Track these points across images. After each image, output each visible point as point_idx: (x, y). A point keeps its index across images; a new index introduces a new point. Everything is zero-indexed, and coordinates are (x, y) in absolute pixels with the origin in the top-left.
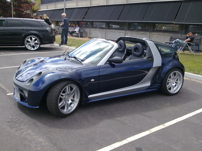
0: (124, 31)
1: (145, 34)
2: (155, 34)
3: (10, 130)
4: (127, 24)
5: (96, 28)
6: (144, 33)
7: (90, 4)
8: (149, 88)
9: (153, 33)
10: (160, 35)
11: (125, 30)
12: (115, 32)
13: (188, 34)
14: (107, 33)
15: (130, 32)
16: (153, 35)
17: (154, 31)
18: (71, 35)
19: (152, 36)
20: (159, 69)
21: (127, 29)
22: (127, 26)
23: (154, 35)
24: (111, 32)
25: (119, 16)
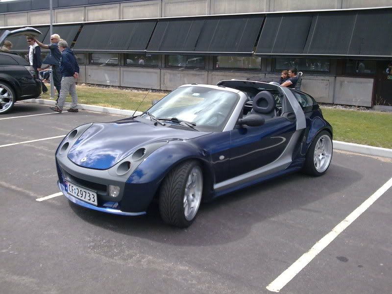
0: (158, 71)
1: (199, 75)
2: (218, 75)
3: (112, 260)
4: (163, 56)
5: (98, 64)
6: (198, 73)
7: (85, 19)
8: (291, 165)
9: (214, 73)
10: (226, 76)
11: (161, 68)
12: (139, 72)
13: (283, 73)
14: (123, 73)
15: (170, 71)
16: (214, 77)
17: (215, 69)
18: (47, 79)
19: (212, 79)
20: (303, 133)
21: (163, 66)
22: (163, 61)
23: (216, 77)
24: (131, 71)
25: (149, 41)
